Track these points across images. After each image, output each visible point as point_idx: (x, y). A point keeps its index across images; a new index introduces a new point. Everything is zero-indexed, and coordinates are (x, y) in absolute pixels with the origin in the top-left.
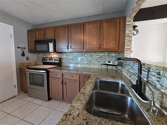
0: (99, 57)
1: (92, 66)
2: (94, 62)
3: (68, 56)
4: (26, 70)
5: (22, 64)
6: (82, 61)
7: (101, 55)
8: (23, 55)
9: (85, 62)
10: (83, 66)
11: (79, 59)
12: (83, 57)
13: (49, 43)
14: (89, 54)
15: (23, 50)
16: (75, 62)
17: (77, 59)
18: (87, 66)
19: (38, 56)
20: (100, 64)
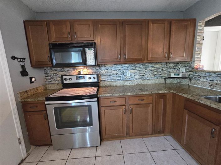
0: (155, 70)
1: (147, 82)
2: (149, 76)
3: (110, 71)
4: (46, 103)
5: (26, 92)
6: (133, 76)
7: (157, 66)
8: (24, 73)
9: (136, 77)
10: (135, 82)
11: (128, 74)
12: (133, 71)
13: (86, 49)
14: (141, 66)
15: (22, 64)
16: (122, 78)
17: (125, 74)
18: (140, 82)
19: (46, 73)
20: (155, 78)
